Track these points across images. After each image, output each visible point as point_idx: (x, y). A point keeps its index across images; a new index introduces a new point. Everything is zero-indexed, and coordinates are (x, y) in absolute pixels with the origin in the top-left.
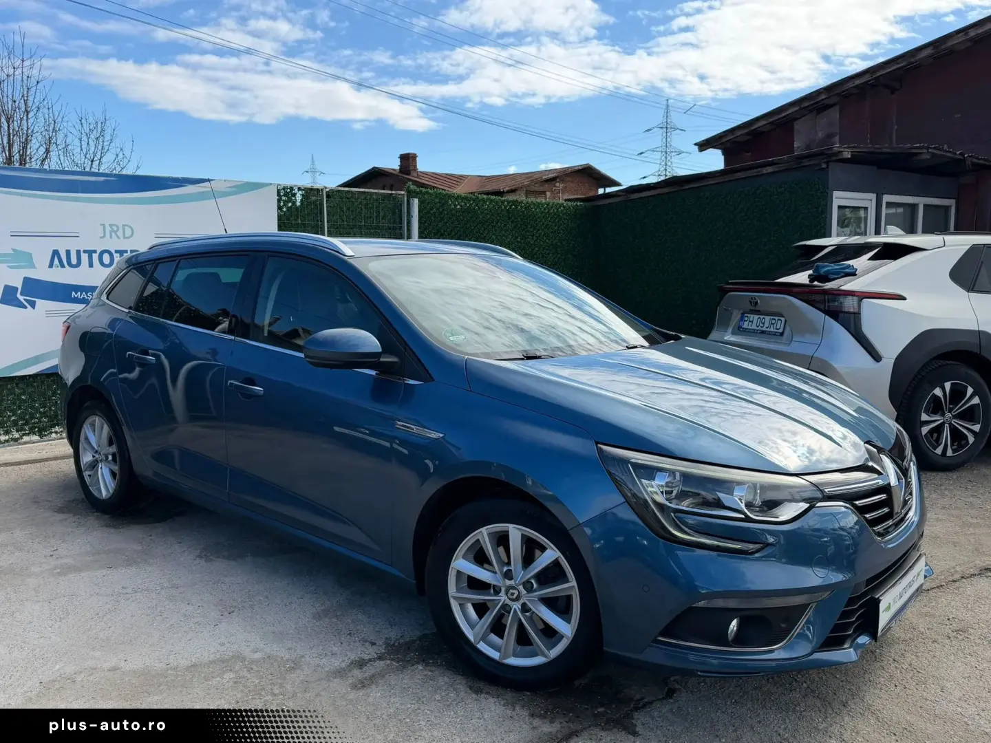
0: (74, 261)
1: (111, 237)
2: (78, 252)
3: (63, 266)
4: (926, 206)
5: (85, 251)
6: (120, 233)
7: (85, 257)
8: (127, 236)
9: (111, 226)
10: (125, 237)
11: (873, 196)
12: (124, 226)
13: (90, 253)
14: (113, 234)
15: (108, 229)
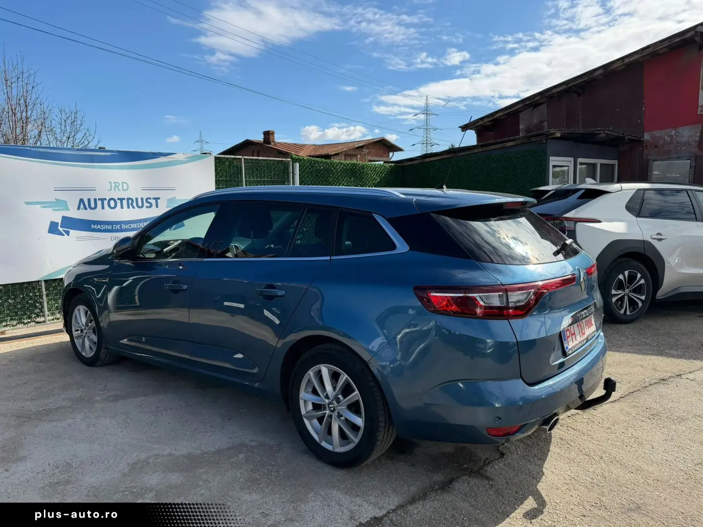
0: (93, 205)
1: (115, 190)
2: (95, 200)
3: (86, 209)
4: (601, 165)
5: (99, 199)
6: (120, 187)
7: (99, 203)
8: (124, 189)
9: (115, 183)
10: (123, 190)
11: (572, 159)
12: (123, 183)
13: (103, 200)
14: (116, 188)
15: (113, 185)
